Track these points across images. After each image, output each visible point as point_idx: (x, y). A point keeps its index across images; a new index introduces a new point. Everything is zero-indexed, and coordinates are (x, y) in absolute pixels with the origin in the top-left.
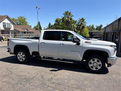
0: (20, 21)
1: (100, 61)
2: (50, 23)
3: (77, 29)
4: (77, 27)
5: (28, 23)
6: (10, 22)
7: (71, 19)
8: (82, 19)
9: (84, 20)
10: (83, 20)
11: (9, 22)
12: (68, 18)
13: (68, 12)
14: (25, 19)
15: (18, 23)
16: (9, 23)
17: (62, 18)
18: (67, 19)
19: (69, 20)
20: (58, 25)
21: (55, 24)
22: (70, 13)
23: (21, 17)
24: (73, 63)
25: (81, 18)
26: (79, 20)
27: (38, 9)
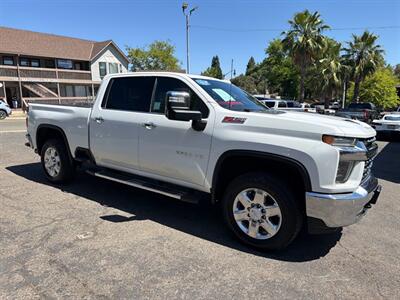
0: (155, 57)
1: (276, 204)
2: (252, 60)
3: (340, 74)
4: (343, 69)
5: (178, 64)
6: (117, 61)
7: (318, 40)
8: (365, 36)
9: (372, 40)
10: (367, 39)
11: (115, 60)
12: (306, 35)
13: (306, 13)
14: (169, 50)
15: (152, 64)
16: (117, 64)
17: (283, 37)
18: (301, 39)
19: (308, 44)
20: (275, 64)
21: (266, 63)
22: (313, 19)
23: (159, 45)
24: (178, 197)
25: (360, 35)
26: (352, 40)
27: (187, 11)
